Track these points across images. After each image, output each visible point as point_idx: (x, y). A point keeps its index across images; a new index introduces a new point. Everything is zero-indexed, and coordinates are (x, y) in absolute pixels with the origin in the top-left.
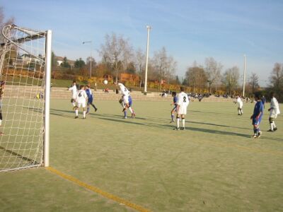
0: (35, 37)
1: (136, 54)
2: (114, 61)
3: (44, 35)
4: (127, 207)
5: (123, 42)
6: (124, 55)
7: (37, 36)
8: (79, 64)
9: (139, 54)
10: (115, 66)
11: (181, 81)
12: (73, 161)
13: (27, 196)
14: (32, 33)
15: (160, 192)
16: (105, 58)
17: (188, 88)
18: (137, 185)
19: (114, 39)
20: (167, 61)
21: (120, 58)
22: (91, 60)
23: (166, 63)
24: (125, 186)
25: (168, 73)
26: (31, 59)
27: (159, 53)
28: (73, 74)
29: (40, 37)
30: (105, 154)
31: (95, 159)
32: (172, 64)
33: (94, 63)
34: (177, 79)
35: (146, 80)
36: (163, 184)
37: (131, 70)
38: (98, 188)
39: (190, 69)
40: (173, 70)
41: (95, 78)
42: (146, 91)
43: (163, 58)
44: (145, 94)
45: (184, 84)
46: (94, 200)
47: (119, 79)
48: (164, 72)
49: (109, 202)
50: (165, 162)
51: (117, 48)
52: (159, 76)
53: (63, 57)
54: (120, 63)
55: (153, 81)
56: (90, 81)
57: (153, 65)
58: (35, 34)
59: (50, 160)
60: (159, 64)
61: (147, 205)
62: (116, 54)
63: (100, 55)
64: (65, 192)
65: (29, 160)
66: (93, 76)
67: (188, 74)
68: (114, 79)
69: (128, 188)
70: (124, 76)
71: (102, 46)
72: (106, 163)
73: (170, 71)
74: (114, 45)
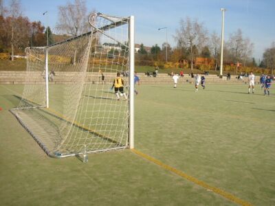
0: (118, 24)
1: (211, 37)
2: (189, 45)
3: (127, 21)
4: (215, 194)
5: (198, 26)
6: (199, 39)
7: (120, 22)
8: (155, 50)
9: (214, 37)
10: (190, 50)
11: (258, 63)
12: (156, 144)
13: (115, 177)
14: (116, 20)
15: (249, 179)
16: (180, 42)
17: (266, 70)
18: (223, 170)
19: (189, 24)
20: (243, 43)
21: (195, 42)
22: (166, 46)
23: (242, 46)
24: (211, 171)
25: (244, 55)
26: (111, 47)
27: (234, 35)
28: (150, 60)
29: (124, 23)
30: (187, 137)
31: (177, 142)
32: (248, 46)
33: (169, 48)
34: (254, 61)
35: (222, 63)
36: (251, 170)
37: (206, 54)
38: (183, 172)
39: (268, 51)
40: (250, 51)
41: (171, 63)
42: (221, 74)
43: (239, 40)
44: (221, 77)
45: (261, 66)
46: (180, 184)
47: (194, 63)
48: (240, 55)
49: (196, 187)
50: (250, 147)
51: (192, 33)
52: (234, 59)
53: (140, 44)
54: (194, 47)
55: (229, 64)
56: (166, 66)
57: (229, 48)
58: (119, 20)
59: (135, 143)
60: (235, 47)
61: (236, 193)
62: (191, 39)
63: (175, 41)
64: (151, 174)
65: (114, 142)
66: (169, 61)
67: (265, 55)
68: (190, 63)
69: (213, 173)
70: (199, 60)
71: (177, 31)
72: (189, 147)
73: (247, 52)
74: (189, 29)
